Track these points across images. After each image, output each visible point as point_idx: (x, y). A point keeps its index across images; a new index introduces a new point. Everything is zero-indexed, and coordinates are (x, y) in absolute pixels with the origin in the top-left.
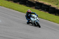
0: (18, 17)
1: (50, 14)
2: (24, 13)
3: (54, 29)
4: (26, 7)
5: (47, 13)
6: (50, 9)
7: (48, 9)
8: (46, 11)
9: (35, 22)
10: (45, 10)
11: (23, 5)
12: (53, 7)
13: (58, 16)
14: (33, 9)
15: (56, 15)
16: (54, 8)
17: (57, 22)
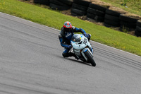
0: (32, 36)
1: (108, 27)
2: (45, 24)
3: (116, 63)
4: (51, 11)
5: (100, 26)
6: (107, 16)
7: (103, 15)
9: (82, 52)
10: (96, 17)
11: (42, 6)
13: (126, 32)
14: (66, 16)
17: (124, 48)
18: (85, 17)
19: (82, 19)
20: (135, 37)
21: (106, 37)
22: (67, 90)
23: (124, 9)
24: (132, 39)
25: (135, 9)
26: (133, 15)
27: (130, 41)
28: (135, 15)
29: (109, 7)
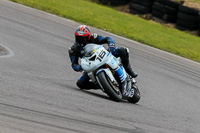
1: (182, 30)
5: (171, 29)
6: (180, 15)
10: (165, 16)
12: (190, 6)
18: (149, 15)
19: (146, 18)
21: (179, 45)
29: (183, 2)
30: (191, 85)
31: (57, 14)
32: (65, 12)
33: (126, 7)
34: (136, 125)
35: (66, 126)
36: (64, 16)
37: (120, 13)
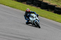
1: (42, 9)
4: (17, 2)
5: (39, 9)
6: (42, 5)
7: (40, 4)
8: (38, 6)
9: (34, 22)
12: (45, 2)
13: (50, 11)
14: (24, 4)
15: (48, 11)
16: (46, 4)
17: (49, 18)
18: (32, 5)
20: (54, 14)
21: (42, 14)
22: (25, 36)
23: (49, 2)
24: (53, 14)
25: (54, 2)
26: (53, 4)
27: (52, 15)
28: (54, 4)
29: (43, 1)
30: (46, 26)
31: (5, 5)
32: (7, 4)
33: (25, 3)
34: (29, 38)
35: (8, 38)
36: (7, 6)
37: (23, 4)
